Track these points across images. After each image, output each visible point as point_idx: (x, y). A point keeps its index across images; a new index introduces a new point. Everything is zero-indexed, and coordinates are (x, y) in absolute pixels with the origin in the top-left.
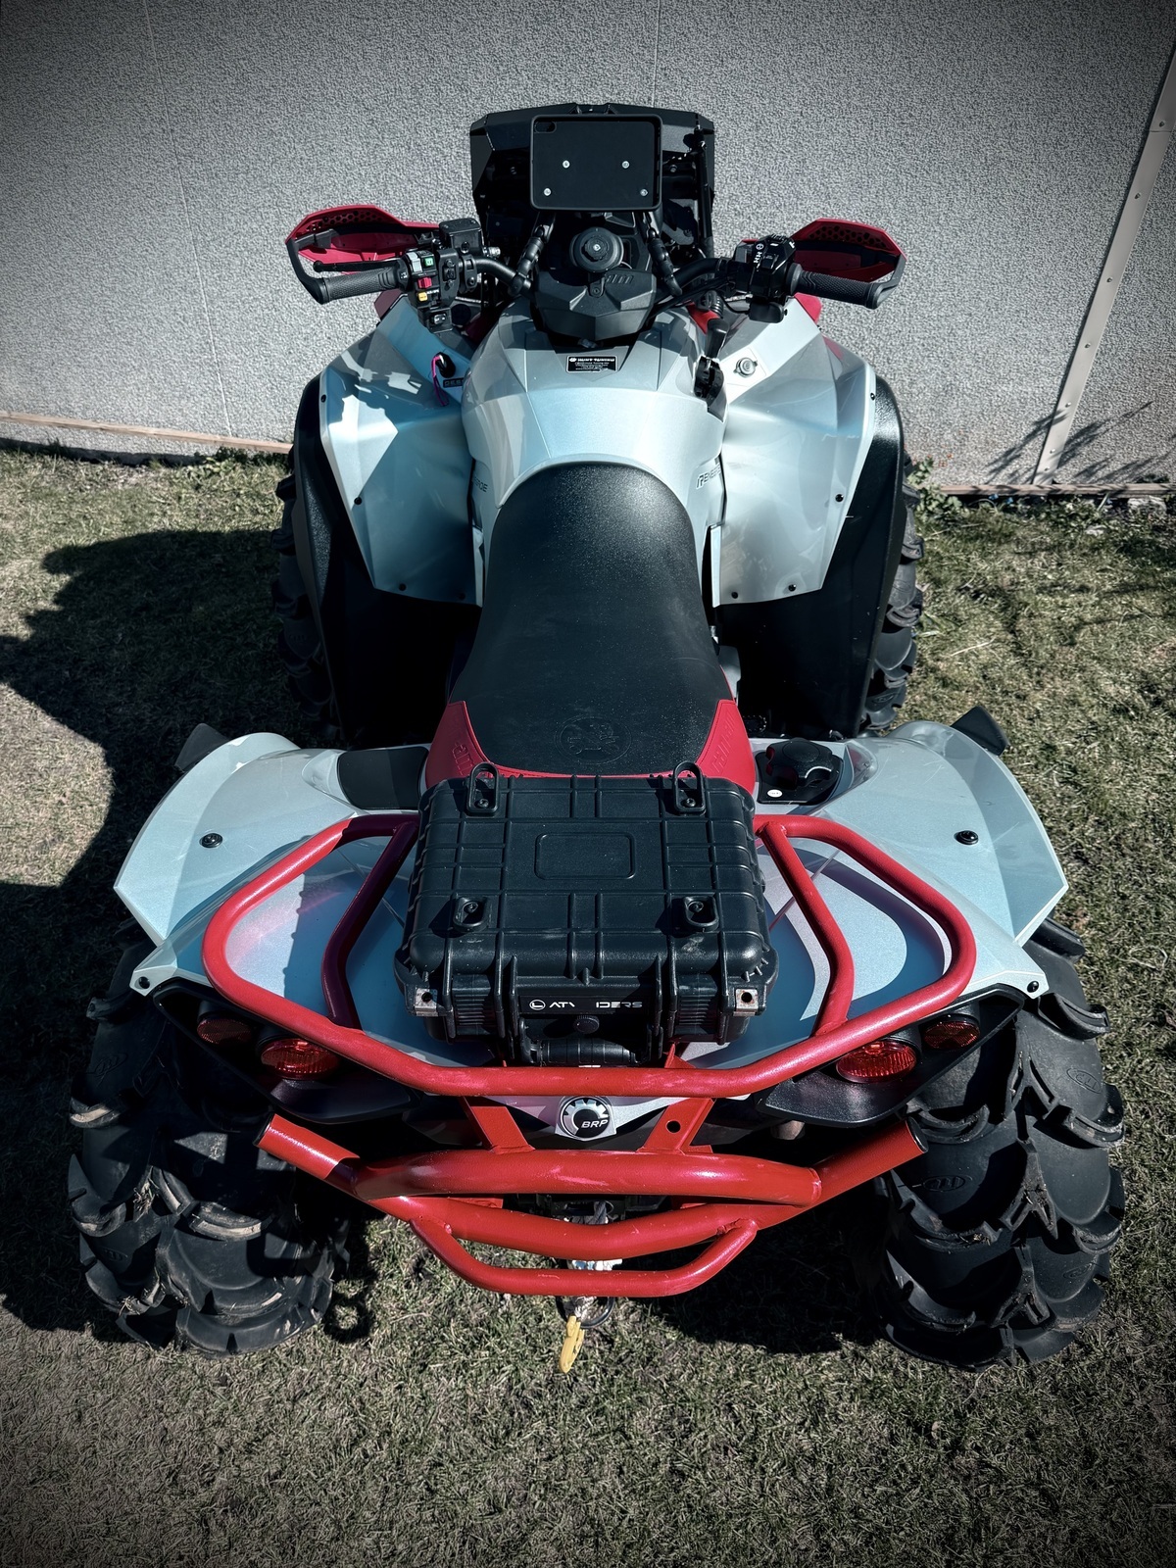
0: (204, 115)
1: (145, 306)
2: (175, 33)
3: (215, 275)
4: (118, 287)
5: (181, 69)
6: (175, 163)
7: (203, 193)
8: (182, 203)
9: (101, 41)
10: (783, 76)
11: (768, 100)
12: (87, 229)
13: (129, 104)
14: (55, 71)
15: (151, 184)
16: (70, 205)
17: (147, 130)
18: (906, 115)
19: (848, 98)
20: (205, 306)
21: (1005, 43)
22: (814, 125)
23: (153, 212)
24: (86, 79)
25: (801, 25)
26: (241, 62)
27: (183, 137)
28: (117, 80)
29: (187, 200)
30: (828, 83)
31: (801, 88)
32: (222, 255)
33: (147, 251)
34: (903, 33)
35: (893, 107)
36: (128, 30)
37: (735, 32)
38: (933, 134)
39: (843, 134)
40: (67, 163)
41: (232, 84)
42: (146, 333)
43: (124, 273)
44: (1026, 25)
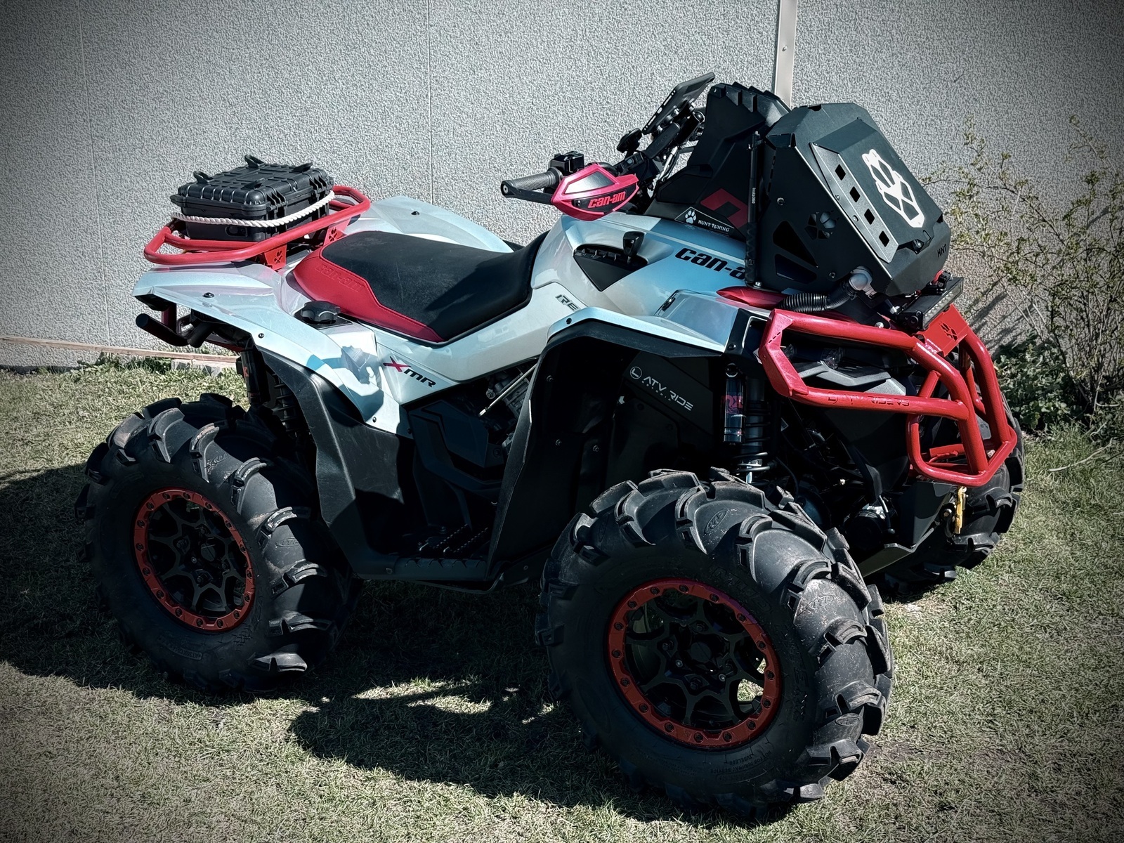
0: (114, 110)
1: (53, 244)
2: (100, 59)
3: (111, 220)
4: (35, 230)
5: (102, 81)
6: (90, 142)
7: (108, 162)
8: (92, 169)
9: (48, 64)
10: (516, 80)
11: (508, 95)
12: (18, 188)
13: (61, 103)
14: (13, 83)
15: (70, 156)
16: (7, 172)
17: (73, 120)
18: (605, 102)
19: (563, 93)
20: (100, 244)
21: (662, 56)
22: (542, 110)
23: (70, 176)
24: (34, 88)
25: (524, 49)
26: (144, 76)
27: (98, 125)
28: (56, 88)
29: (96, 167)
30: (548, 84)
31: (530, 87)
32: (118, 206)
33: (61, 203)
34: (593, 52)
35: (595, 98)
36: (68, 57)
37: (481, 54)
38: (626, 114)
39: (564, 116)
40: (10, 143)
41: (137, 90)
42: (51, 265)
43: (40, 220)
44: (673, 45)
